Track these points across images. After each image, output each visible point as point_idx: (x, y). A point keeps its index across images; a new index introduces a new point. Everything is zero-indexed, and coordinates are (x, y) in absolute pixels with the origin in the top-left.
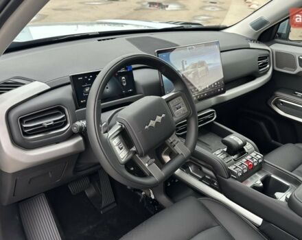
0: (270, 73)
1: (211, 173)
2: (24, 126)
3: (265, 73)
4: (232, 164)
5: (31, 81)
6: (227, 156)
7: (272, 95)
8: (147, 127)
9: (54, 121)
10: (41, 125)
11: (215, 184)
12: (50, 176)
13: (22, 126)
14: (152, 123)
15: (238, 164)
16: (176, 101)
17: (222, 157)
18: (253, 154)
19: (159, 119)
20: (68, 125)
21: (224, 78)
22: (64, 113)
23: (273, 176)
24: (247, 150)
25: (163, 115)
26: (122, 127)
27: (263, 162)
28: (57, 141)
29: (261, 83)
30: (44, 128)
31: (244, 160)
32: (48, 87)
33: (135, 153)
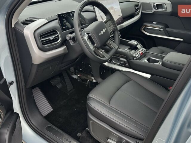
0: (140, 14)
1: (125, 60)
2: (42, 39)
3: (138, 14)
4: (134, 54)
5: (38, 19)
6: (131, 50)
7: (142, 25)
8: (100, 34)
9: (54, 37)
10: (49, 39)
11: (127, 64)
12: (51, 69)
13: (41, 40)
14: (102, 32)
15: (136, 53)
16: (108, 23)
17: (129, 51)
18: (142, 49)
19: (104, 30)
20: (60, 39)
21: (122, 16)
22: (57, 33)
23: (151, 58)
24: (138, 47)
25: (105, 29)
26: (89, 36)
27: (146, 52)
28: (56, 48)
29: (137, 19)
30: (51, 40)
31: (138, 52)
32: (47, 21)
33: (96, 47)
